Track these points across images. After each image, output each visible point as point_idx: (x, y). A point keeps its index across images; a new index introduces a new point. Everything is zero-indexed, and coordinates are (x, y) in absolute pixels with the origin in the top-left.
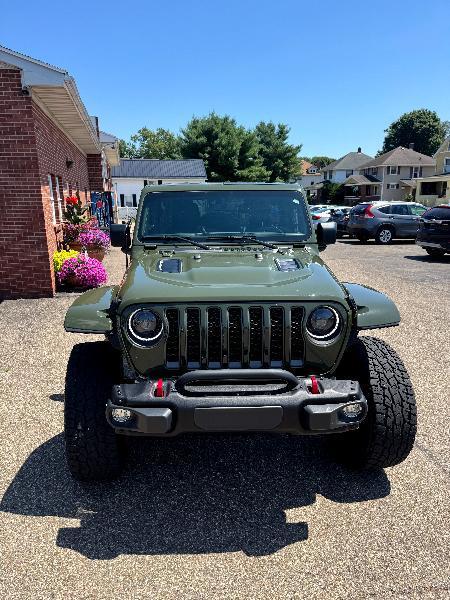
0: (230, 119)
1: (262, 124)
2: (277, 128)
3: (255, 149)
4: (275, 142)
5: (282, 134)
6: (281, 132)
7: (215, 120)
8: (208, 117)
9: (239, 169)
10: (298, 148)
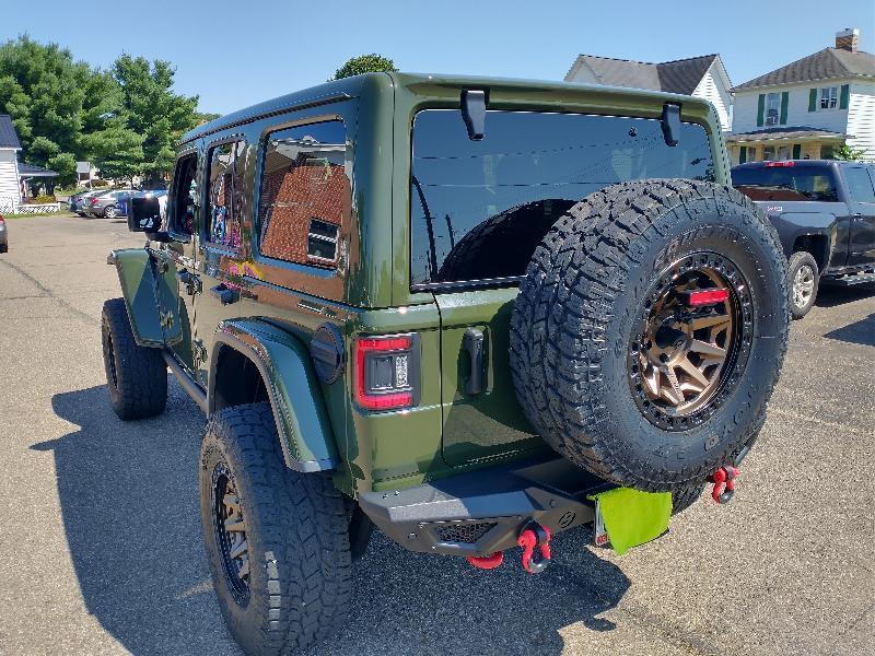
0: (60, 49)
1: (126, 59)
2: (152, 66)
3: (111, 101)
4: (152, 87)
5: (164, 77)
6: (161, 73)
7: (29, 48)
8: (17, 42)
9: (83, 131)
10: (194, 100)
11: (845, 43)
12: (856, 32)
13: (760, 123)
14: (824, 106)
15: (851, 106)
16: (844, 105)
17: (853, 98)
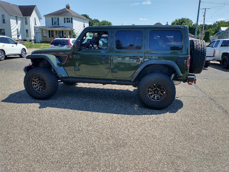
11: (68, 7)
12: (70, 5)
13: (53, 25)
14: (67, 22)
15: (73, 22)
16: (72, 22)
17: (73, 21)
